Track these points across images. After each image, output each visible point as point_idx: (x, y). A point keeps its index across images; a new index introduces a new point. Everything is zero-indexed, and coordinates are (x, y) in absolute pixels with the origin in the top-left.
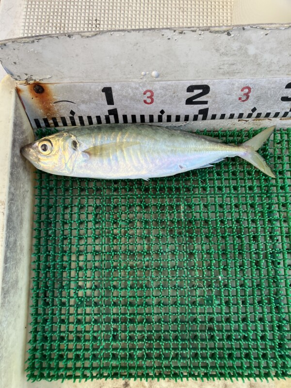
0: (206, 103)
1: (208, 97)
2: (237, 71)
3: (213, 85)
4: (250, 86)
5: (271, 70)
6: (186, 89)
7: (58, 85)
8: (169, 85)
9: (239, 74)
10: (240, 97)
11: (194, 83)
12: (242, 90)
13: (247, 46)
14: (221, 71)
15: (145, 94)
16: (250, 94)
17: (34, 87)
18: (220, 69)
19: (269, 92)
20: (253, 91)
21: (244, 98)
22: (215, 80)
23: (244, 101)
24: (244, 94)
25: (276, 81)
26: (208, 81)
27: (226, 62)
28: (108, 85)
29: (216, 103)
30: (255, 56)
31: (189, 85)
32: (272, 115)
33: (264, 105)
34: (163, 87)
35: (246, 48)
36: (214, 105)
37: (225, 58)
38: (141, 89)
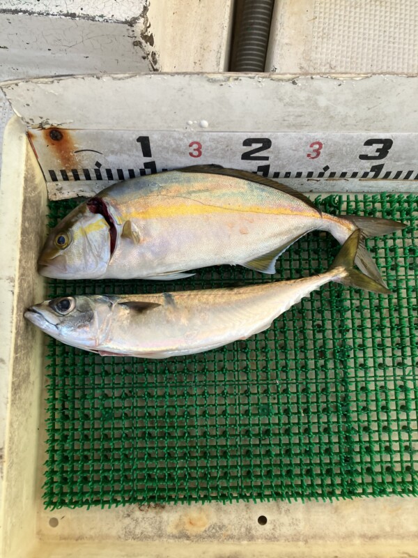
0: (267, 158)
1: (269, 152)
2: (305, 124)
3: (275, 138)
4: (321, 141)
5: (346, 125)
6: (242, 142)
7: (81, 131)
8: (221, 137)
9: (308, 128)
10: (308, 153)
11: (253, 136)
12: (311, 146)
13: (317, 97)
14: (286, 123)
15: (191, 146)
16: (321, 151)
17: (51, 132)
18: (284, 120)
19: (344, 149)
20: (325, 147)
21: (314, 155)
22: (279, 134)
23: (313, 158)
24: (314, 151)
25: (352, 137)
26: (269, 134)
27: (291, 114)
28: (144, 134)
29: (279, 159)
30: (327, 108)
31: (246, 138)
32: (349, 174)
33: (339, 162)
34: (214, 139)
35: (316, 99)
36: (276, 162)
37: (291, 109)
38: (185, 140)
